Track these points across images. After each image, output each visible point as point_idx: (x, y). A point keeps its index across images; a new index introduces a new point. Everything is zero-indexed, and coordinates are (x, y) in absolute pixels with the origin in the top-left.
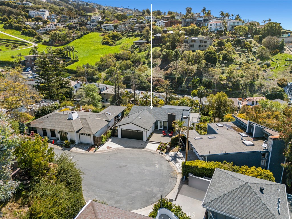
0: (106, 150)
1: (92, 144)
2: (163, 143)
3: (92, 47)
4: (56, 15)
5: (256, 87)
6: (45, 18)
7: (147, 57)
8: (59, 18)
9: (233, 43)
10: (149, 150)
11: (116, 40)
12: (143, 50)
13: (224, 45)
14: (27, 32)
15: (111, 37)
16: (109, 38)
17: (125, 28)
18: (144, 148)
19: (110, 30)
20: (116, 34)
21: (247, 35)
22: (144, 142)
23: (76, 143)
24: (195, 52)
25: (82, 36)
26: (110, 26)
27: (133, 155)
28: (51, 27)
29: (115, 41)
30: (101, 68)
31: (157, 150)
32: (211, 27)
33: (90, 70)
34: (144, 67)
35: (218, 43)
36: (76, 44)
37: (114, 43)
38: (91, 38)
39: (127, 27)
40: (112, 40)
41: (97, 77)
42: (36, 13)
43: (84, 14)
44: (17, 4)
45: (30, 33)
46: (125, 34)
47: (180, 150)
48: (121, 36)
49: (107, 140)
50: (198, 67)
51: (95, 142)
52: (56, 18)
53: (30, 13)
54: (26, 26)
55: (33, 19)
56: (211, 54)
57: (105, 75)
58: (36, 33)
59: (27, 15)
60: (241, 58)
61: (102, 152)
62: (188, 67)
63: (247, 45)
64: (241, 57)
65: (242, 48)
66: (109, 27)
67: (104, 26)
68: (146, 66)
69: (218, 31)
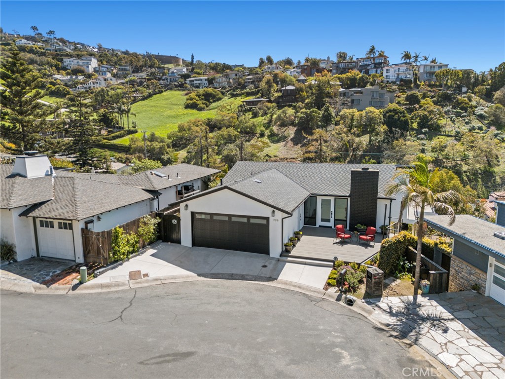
0: (123, 284)
1: (78, 261)
2: (347, 263)
3: (166, 113)
4: (109, 67)
5: (497, 178)
6: (91, 70)
7: (268, 125)
8: (115, 71)
9: (435, 99)
10: (292, 288)
11: (211, 101)
12: (260, 115)
13: (418, 102)
14: (54, 90)
15: (202, 95)
16: (199, 97)
17: (228, 82)
18: (271, 279)
19: (201, 87)
20: (212, 91)
21: (459, 88)
22: (273, 258)
23: (20, 258)
24: (364, 111)
25: (150, 95)
26: (201, 80)
27: (228, 303)
28: (97, 83)
29: (208, 103)
30: (178, 144)
31: (325, 289)
32: (387, 74)
33: (157, 145)
34: (263, 143)
35: (407, 99)
36: (138, 109)
37: (207, 107)
38: (167, 99)
39: (231, 81)
40: (204, 102)
41: (169, 159)
42: (76, 61)
43: (159, 65)
44: (46, 50)
45: (58, 93)
46: (227, 91)
47: (427, 290)
48: (220, 95)
49: (136, 250)
50: (370, 140)
51: (89, 252)
52: (109, 72)
53: (65, 62)
54: (55, 82)
55: (68, 71)
56: (397, 113)
57: (186, 154)
58: (69, 92)
59: (59, 65)
60: (456, 126)
61: (105, 290)
62: (350, 137)
63: (463, 103)
64: (455, 124)
65: (454, 107)
66: (199, 82)
67: (191, 81)
68: (265, 139)
69: (402, 80)
